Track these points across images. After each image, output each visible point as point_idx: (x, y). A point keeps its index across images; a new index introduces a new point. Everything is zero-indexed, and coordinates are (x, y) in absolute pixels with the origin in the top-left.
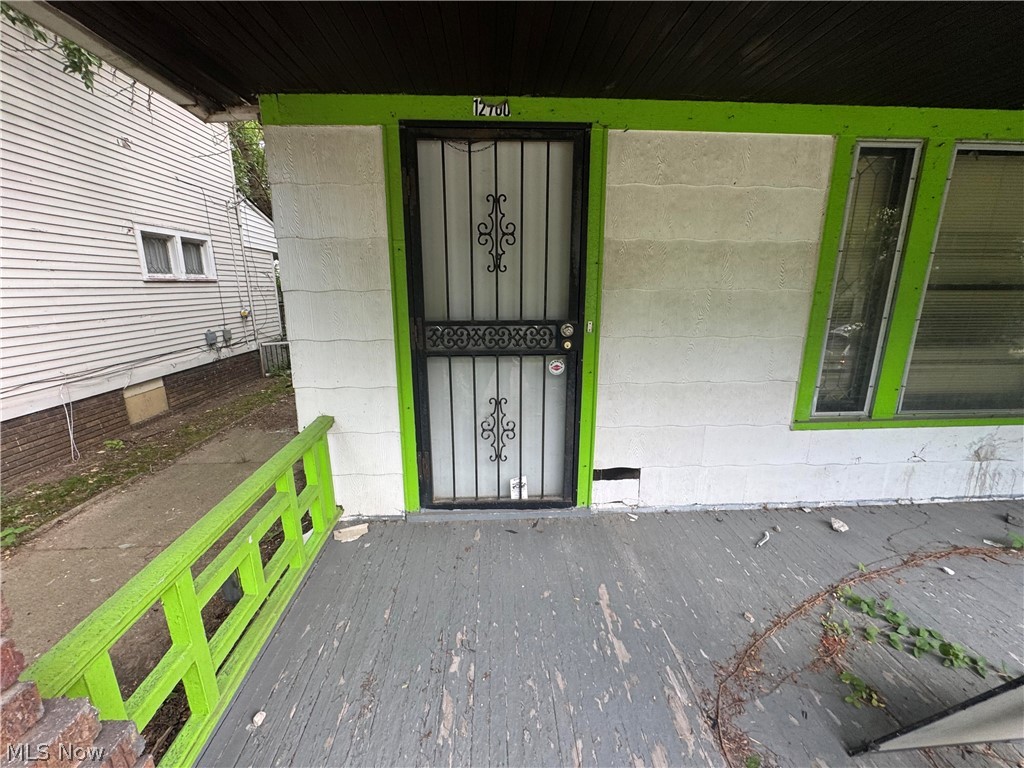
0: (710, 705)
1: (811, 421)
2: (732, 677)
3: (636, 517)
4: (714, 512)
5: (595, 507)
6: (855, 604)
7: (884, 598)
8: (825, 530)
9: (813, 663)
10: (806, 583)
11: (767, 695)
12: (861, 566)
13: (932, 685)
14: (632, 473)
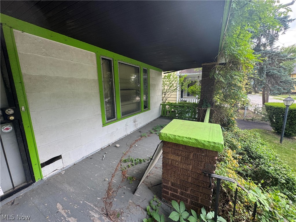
0: (104, 211)
1: (106, 123)
2: (107, 198)
3: (64, 172)
4: (89, 157)
5: (45, 177)
6: (125, 161)
7: (129, 157)
8: (116, 148)
9: (122, 180)
10: (115, 162)
11: (116, 195)
12: (124, 152)
13: (140, 169)
14: (59, 157)
